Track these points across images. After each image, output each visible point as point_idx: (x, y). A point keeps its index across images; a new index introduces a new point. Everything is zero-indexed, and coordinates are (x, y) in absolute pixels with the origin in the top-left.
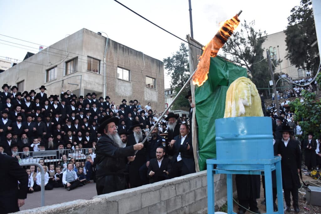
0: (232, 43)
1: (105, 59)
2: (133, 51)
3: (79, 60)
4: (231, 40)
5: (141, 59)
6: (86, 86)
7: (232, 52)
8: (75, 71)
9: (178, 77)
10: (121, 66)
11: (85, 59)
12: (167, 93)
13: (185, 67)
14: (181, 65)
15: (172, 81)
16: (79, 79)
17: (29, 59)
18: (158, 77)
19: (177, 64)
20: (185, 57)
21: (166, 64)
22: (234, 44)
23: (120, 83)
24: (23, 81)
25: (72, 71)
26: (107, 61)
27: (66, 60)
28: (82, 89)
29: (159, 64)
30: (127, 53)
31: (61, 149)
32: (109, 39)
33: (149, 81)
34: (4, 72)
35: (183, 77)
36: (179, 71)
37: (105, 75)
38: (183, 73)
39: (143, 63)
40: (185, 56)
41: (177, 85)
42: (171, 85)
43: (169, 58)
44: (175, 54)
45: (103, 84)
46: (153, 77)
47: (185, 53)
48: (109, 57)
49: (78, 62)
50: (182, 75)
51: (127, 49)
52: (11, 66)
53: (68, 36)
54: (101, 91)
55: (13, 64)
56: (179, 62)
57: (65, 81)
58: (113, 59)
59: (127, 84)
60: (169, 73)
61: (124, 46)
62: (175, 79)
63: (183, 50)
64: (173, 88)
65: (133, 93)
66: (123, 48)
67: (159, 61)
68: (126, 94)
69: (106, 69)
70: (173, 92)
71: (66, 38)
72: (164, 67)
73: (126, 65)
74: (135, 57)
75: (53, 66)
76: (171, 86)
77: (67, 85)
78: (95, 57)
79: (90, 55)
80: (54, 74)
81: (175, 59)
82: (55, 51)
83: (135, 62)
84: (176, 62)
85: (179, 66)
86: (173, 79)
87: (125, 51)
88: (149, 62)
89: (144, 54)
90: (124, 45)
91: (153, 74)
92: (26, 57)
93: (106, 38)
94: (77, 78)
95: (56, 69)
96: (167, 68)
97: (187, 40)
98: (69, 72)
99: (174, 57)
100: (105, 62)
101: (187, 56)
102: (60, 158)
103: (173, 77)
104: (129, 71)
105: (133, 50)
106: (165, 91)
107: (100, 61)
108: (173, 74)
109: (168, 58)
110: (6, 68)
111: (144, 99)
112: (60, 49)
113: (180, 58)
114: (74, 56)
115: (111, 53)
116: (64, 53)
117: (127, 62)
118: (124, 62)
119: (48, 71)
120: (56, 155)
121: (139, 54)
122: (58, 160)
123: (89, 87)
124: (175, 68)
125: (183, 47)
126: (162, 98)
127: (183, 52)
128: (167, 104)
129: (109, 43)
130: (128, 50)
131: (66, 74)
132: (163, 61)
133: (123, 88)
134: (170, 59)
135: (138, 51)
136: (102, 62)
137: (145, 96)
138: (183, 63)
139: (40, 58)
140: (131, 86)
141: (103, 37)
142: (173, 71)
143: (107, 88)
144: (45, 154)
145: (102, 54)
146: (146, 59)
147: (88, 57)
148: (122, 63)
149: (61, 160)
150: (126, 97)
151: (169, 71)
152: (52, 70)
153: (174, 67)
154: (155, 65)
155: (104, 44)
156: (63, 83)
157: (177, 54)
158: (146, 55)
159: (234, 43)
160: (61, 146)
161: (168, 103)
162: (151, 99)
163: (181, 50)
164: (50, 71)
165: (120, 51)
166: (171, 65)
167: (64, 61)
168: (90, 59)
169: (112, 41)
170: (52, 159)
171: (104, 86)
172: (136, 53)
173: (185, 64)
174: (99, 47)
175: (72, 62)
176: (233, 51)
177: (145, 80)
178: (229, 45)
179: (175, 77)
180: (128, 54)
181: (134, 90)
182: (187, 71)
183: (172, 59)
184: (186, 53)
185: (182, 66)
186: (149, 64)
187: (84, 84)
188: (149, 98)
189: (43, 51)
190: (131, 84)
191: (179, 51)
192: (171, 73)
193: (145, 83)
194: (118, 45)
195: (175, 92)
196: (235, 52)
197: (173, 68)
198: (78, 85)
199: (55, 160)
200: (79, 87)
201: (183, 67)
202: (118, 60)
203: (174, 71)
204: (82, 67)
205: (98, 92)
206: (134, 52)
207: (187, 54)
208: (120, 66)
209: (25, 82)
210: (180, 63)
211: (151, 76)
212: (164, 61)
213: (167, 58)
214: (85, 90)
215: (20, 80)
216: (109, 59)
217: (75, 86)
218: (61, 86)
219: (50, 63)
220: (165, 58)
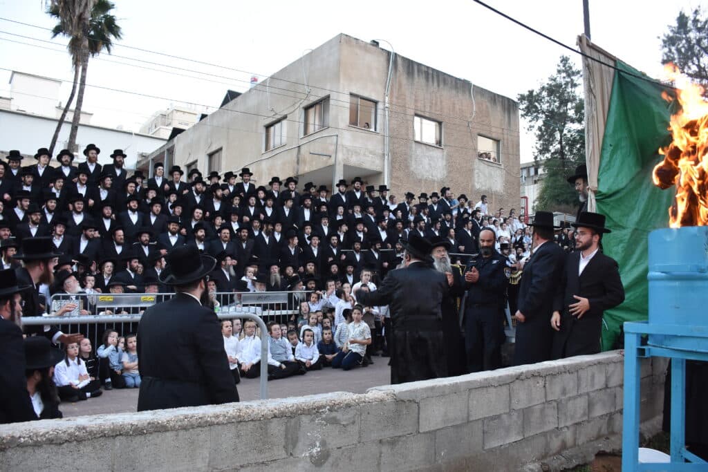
0: (690, 48)
1: (387, 99)
2: (449, 79)
3: (332, 102)
4: (688, 41)
5: (467, 97)
6: (348, 158)
7: (690, 72)
8: (324, 126)
9: (552, 135)
10: (422, 114)
11: (346, 100)
12: (525, 173)
13: (569, 111)
14: (559, 108)
15: (538, 146)
16: (331, 144)
17: (231, 104)
18: (506, 136)
19: (550, 106)
20: (569, 90)
21: (525, 106)
22: (696, 51)
23: (419, 151)
24: (221, 149)
25: (317, 127)
26: (391, 103)
27: (306, 103)
28: (339, 164)
29: (509, 106)
30: (436, 84)
32: (396, 54)
33: (485, 145)
34: (184, 133)
35: (565, 135)
36: (555, 120)
37: (387, 133)
38: (564, 126)
39: (471, 106)
40: (570, 85)
41: (548, 155)
42: (536, 154)
43: (531, 92)
44: (546, 82)
45: (384, 154)
46: (494, 136)
47: (569, 80)
48: (395, 94)
49: (331, 106)
50: (561, 131)
51: (435, 74)
52: (196, 119)
53: (309, 51)
54: (378, 169)
55: (200, 116)
56: (555, 102)
57: (303, 149)
58: (405, 99)
59: (437, 154)
60: (530, 127)
61: (428, 67)
62: (545, 140)
63: (564, 71)
64: (541, 162)
65: (449, 172)
66: (427, 73)
67: (509, 99)
68: (434, 174)
69: (389, 121)
70: (540, 171)
71: (304, 57)
72: (521, 112)
73: (433, 111)
74: (454, 92)
75: (278, 117)
76: (536, 158)
77: (308, 157)
78: (366, 95)
79: (354, 92)
80: (281, 133)
81: (544, 94)
82: (283, 85)
83: (454, 104)
84: (548, 102)
85: (556, 110)
86: (540, 140)
87: (430, 79)
88: (486, 103)
89: (474, 86)
90: (428, 65)
91: (494, 130)
92: (226, 101)
93: (389, 53)
94: (329, 140)
95: (284, 122)
96: (526, 115)
97: (578, 46)
98: (311, 129)
99: (543, 88)
100: (387, 105)
101: (574, 85)
102: (296, 309)
103: (540, 137)
104: (440, 123)
105: (449, 76)
106: (522, 169)
107: (376, 103)
108: (540, 129)
109: (529, 91)
110: (187, 124)
111: (473, 186)
112: (293, 80)
113: (558, 92)
114: (322, 94)
115: (400, 86)
116: (301, 88)
117: (436, 104)
118: (428, 105)
119: (268, 127)
120: (286, 302)
121: (463, 86)
122: (290, 312)
123: (354, 161)
124: (546, 116)
125: (564, 66)
126: (513, 185)
127: (564, 78)
128: (526, 198)
129: (395, 62)
130: (438, 76)
131: (305, 133)
132: (516, 100)
133: (426, 161)
134: (535, 93)
135: (460, 80)
136: (380, 106)
137: (476, 179)
138: (564, 102)
139: (252, 102)
140: (445, 157)
141: (383, 49)
142: (540, 123)
143: (392, 163)
144: (266, 298)
145: (380, 88)
146: (479, 97)
147: (351, 94)
148: (425, 106)
149: (297, 312)
150: (434, 181)
151: (530, 121)
152: (277, 126)
153: (543, 112)
154: (499, 108)
155: (385, 64)
156: (299, 151)
157: (550, 82)
158: (478, 87)
159: (697, 48)
161: (526, 195)
162: (488, 186)
163: (559, 72)
164: (272, 128)
165: (419, 80)
166: (536, 107)
167: (302, 106)
168: (355, 99)
169: (404, 59)
170: (279, 309)
171: (386, 157)
172: (456, 83)
173: (569, 105)
174: (375, 74)
175: (318, 107)
176: (694, 68)
177: (477, 144)
178: (684, 54)
179: (546, 136)
180: (439, 85)
181: (451, 166)
182: (572, 121)
183: (538, 95)
184: (572, 80)
185: (561, 111)
186: (484, 106)
187: (344, 155)
188: (484, 184)
189: (259, 87)
190: (445, 153)
191: (555, 74)
192: (536, 127)
193: (475, 149)
194: (416, 67)
195: (544, 170)
196: (700, 71)
197: (540, 115)
198: (330, 156)
199: (284, 312)
200: (332, 161)
201: (565, 113)
202: (416, 101)
203: (544, 122)
204: (340, 117)
205: (373, 171)
206: (452, 82)
207: (575, 82)
208: (419, 113)
209: (224, 153)
210: (557, 104)
211: (489, 135)
212: (519, 100)
213: (526, 93)
214: (345, 166)
215: (214, 148)
216: (397, 98)
217: (325, 158)
218: (296, 160)
219: (272, 110)
220: (522, 93)
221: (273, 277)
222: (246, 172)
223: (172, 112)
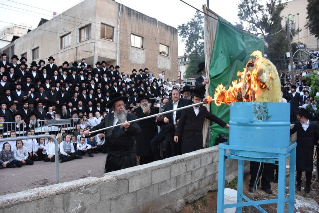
0: (249, 10)
1: (118, 26)
2: (147, 18)
3: (92, 27)
4: (248, 7)
5: (155, 26)
6: (100, 53)
7: (249, 21)
8: (89, 38)
9: (192, 44)
10: (135, 33)
11: (99, 26)
12: (180, 60)
13: (199, 34)
14: (195, 32)
15: (186, 49)
16: (92, 47)
17: (43, 25)
18: (172, 45)
19: (191, 31)
20: (200, 24)
21: (181, 31)
22: (251, 12)
23: (133, 50)
24: (38, 47)
25: (85, 39)
26: (120, 27)
28: (96, 56)
29: (173, 31)
30: (141, 20)
31: (75, 118)
32: (123, 5)
33: (163, 48)
34: (19, 39)
35: (198, 44)
36: (193, 38)
37: (118, 43)
38: (197, 41)
39: (157, 30)
40: (200, 23)
41: (190, 53)
42: (185, 52)
43: (183, 25)
44: (190, 21)
45: (117, 52)
46: (167, 44)
47: (199, 20)
48: (122, 24)
49: (92, 29)
50: (196, 43)
51: (141, 15)
52: (25, 32)
53: (82, 1)
54: (114, 58)
55: (27, 30)
56: (194, 29)
57: (79, 49)
58: (127, 26)
59: (141, 52)
60: (183, 40)
61: (138, 12)
62: (189, 46)
63: (197, 16)
64: (187, 56)
65: (147, 60)
66: (137, 14)
67: (173, 28)
68: (140, 61)
69: (119, 36)
70: (187, 60)
71: (79, 4)
72: (178, 34)
73: (140, 32)
74: (149, 24)
75: (65, 33)
76: (185, 54)
77: (81, 52)
78: (108, 24)
79: (103, 22)
80: (68, 40)
81: (189, 26)
82: (68, 18)
83: (149, 29)
84: (191, 29)
85: (194, 33)
86: (187, 46)
87: (139, 19)
88: (163, 29)
89: (158, 21)
91: (167, 42)
92: (40, 24)
93: (119, 4)
94: (91, 45)
95: (70, 36)
96: (181, 35)
98: (82, 39)
99: (189, 23)
100: (118, 29)
101: (202, 23)
102: (74, 127)
103: (187, 45)
104: (143, 38)
105: (147, 16)
106: (179, 59)
107: (113, 28)
108: (187, 41)
109: (183, 24)
110: (21, 34)
111: (157, 66)
112: (74, 15)
113: (195, 25)
114: (87, 23)
115: (125, 19)
116: (77, 20)
117: (141, 29)
118: (137, 29)
119: (62, 37)
120: (70, 124)
121: (153, 21)
122: (72, 128)
123: (103, 55)
124: (190, 35)
125: (197, 14)
126: (175, 66)
127: (198, 19)
128: (180, 72)
129: (122, 9)
130: (142, 16)
131: (80, 41)
132: (177, 28)
133: (136, 55)
134: (185, 25)
135: (152, 18)
136: (115, 29)
137: (159, 63)
138: (197, 30)
139: (54, 24)
140: (145, 53)
141: (117, 2)
142: (187, 39)
143: (121, 55)
144: (60, 122)
145: (115, 21)
146: (160, 26)
147: (102, 23)
148: (136, 30)
149: (75, 128)
150: (140, 64)
151: (183, 38)
152: (66, 37)
153: (188, 34)
154: (169, 32)
155: (118, 10)
156: (77, 50)
157: (192, 21)
158: (160, 22)
159: (251, 10)
160: (75, 115)
161: (181, 71)
162: (164, 66)
163: (195, 16)
164: (64, 38)
165: (133, 18)
166: (185, 32)
167: (78, 28)
168: (103, 25)
169: (127, 7)
170: (67, 127)
171: (118, 53)
172: (150, 20)
173: (200, 31)
174: (113, 14)
175: (86, 29)
176: (250, 19)
177: (159, 48)
178: (246, 13)
179: (190, 44)
180: (142, 21)
181: (147, 58)
182: (201, 38)
183: (186, 26)
184: (201, 20)
185: (196, 34)
186: (163, 31)
187: (98, 52)
188: (162, 66)
189: (57, 18)
190: (145, 52)
191: (194, 17)
192: (185, 41)
193: (158, 50)
194: (132, 12)
195: (188, 60)
196: (252, 20)
197: (187, 35)
198: (92, 52)
199: (69, 128)
200: (92, 55)
201: (198, 35)
202: (132, 27)
203: (189, 38)
204: (96, 35)
205: (112, 59)
206: (148, 20)
207: (202, 21)
208: (133, 33)
209: (40, 49)
210: (194, 30)
211: (165, 44)
212: (178, 28)
213: (181, 25)
214: (99, 57)
215: (35, 47)
216: (123, 25)
217: (89, 53)
218: (75, 53)
219: (64, 29)
220: (180, 25)
221: (63, 111)
222: (51, 58)
223: (13, 27)
